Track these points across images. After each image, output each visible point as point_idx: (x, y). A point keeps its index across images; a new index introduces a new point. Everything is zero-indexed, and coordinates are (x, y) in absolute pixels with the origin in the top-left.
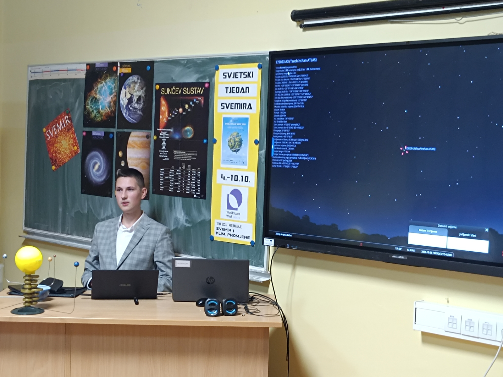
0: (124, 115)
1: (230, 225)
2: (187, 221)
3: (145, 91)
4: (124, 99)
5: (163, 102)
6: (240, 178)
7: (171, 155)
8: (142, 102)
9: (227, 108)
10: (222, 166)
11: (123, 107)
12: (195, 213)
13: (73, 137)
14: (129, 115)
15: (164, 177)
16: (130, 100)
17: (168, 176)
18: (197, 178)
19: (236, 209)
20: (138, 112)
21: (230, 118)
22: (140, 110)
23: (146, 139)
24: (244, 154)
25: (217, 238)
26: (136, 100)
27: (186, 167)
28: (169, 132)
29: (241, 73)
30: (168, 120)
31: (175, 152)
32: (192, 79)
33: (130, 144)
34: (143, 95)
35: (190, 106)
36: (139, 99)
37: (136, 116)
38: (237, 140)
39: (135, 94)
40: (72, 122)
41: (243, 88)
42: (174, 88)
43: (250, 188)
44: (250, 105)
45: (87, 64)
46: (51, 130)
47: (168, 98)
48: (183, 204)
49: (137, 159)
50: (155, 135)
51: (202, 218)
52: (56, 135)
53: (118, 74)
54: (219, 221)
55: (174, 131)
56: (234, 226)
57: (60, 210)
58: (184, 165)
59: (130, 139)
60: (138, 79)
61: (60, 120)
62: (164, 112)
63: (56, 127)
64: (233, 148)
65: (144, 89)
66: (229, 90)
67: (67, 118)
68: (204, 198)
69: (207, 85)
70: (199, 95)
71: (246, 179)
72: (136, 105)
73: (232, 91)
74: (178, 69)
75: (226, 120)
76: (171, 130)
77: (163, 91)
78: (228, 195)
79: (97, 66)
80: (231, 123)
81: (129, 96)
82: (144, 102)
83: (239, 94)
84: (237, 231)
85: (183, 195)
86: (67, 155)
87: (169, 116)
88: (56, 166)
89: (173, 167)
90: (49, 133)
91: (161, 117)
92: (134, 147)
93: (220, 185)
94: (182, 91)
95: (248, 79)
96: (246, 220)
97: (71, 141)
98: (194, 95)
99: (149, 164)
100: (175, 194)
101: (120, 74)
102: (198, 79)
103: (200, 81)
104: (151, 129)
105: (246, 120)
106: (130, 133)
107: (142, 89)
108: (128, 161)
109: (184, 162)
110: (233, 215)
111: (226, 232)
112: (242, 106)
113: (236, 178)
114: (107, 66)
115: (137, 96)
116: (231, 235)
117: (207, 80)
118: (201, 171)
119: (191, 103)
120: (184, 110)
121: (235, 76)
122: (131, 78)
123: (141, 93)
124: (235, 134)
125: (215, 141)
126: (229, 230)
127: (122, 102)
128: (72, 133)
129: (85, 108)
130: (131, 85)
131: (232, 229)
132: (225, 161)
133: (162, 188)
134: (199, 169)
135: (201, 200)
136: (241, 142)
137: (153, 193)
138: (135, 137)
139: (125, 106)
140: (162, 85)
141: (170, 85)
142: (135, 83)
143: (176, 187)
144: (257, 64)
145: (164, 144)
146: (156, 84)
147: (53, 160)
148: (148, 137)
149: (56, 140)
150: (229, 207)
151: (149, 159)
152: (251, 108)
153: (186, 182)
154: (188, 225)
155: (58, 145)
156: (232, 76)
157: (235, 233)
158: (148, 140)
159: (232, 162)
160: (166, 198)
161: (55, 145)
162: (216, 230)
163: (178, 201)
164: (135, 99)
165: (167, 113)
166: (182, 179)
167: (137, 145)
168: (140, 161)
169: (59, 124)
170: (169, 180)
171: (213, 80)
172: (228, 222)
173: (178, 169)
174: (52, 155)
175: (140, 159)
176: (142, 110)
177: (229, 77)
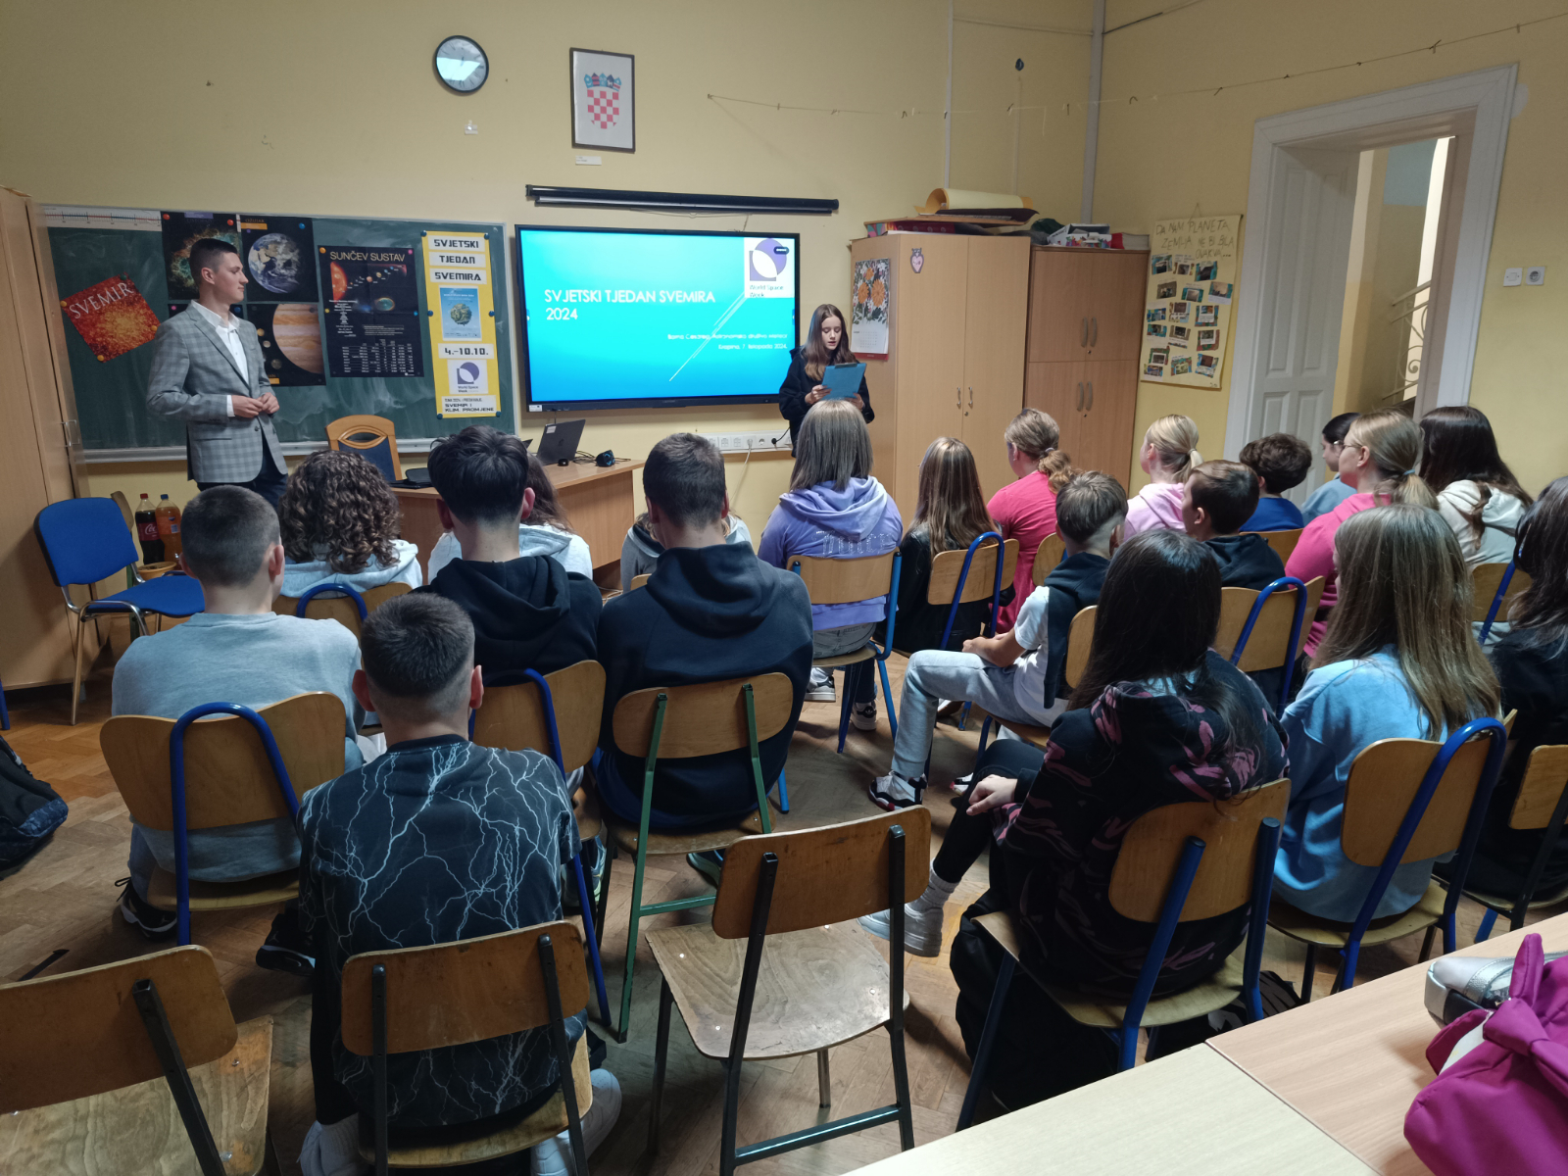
0: (261, 283)
1: (466, 400)
2: (396, 403)
3: (299, 254)
4: (258, 263)
5: (335, 269)
6: (473, 351)
7: (358, 330)
8: (294, 267)
9: (445, 278)
10: (445, 339)
11: (257, 273)
12: (408, 393)
13: (145, 314)
14: (270, 283)
15: (349, 357)
16: (270, 265)
17: (358, 354)
18: (407, 354)
19: (472, 383)
20: (290, 280)
21: (451, 289)
22: (291, 277)
23: (309, 312)
24: (475, 327)
25: (446, 415)
26: (282, 265)
27: (388, 343)
28: (350, 304)
29: (461, 242)
30: (347, 291)
31: (366, 327)
32: (385, 243)
33: (277, 319)
34: (295, 259)
35: (384, 274)
36: (288, 264)
37: (286, 285)
38: (463, 311)
39: (278, 257)
40: (137, 291)
41: (465, 258)
42: (353, 252)
43: (489, 361)
44: (477, 275)
45: (163, 213)
46: (82, 303)
47: (342, 264)
48: (386, 384)
49: (295, 337)
50: (325, 307)
51: (421, 397)
52: (99, 310)
53: (239, 230)
54: (449, 398)
55: (361, 303)
56: (471, 400)
57: (130, 415)
58: (383, 341)
59: (278, 314)
60: (282, 238)
61: (106, 289)
62: (337, 282)
63: (96, 299)
64: (459, 320)
65: (297, 251)
66: (445, 259)
67: (123, 287)
68: (422, 375)
69: (410, 252)
70: (397, 262)
71: (483, 352)
72: (283, 271)
73: (449, 259)
74: (357, 232)
75: (444, 291)
76: (356, 302)
77: (334, 255)
78: (458, 370)
79: (187, 216)
80: (452, 294)
81: (267, 259)
82: (297, 267)
83: (461, 264)
84: (475, 405)
85: (386, 374)
86: (133, 338)
87: (348, 284)
88: (105, 355)
89: (365, 344)
90: (76, 308)
91: (334, 286)
92: (286, 323)
93: (446, 360)
94: (369, 257)
95: (471, 249)
96: (487, 392)
97: (142, 319)
98: (390, 262)
99: (319, 343)
100: (372, 374)
101: (243, 231)
102: (394, 244)
103: (397, 246)
104: (317, 300)
105: (474, 292)
106: (276, 306)
107: (292, 251)
108: (277, 341)
109: (383, 337)
110: (468, 390)
111: (460, 408)
112: (467, 277)
113: (467, 352)
114: (211, 217)
115: (283, 259)
116: (468, 410)
117: (409, 246)
118: (412, 346)
119: (386, 271)
120: (375, 278)
121: (452, 244)
122: (268, 236)
123: (292, 256)
124: (460, 306)
125: (431, 314)
126: (464, 405)
127: (252, 266)
128: (142, 307)
129: (169, 273)
130: (270, 246)
131: (468, 403)
132: (447, 335)
133: (347, 370)
134: (409, 345)
135: (417, 378)
136: (469, 315)
137: (332, 376)
138: (287, 310)
139: (259, 272)
140: (329, 249)
141: (347, 249)
142: (279, 243)
143: (372, 367)
144: (483, 234)
145: (344, 319)
146: (319, 247)
147: (97, 347)
148: (311, 310)
149: (99, 318)
150: (461, 381)
151: (319, 337)
152: (479, 279)
153: (390, 360)
154: (399, 407)
155: (108, 326)
156: (448, 243)
157: (474, 407)
158: (314, 313)
159: (459, 335)
160: (357, 381)
161: (99, 325)
162: (444, 407)
163: (380, 383)
164: (280, 263)
165: (344, 282)
166: (382, 357)
167: (291, 320)
168: (301, 340)
169: (104, 295)
170: (361, 359)
171: (419, 246)
172: (461, 397)
173: (374, 345)
174: (94, 339)
175: (300, 337)
176: (296, 277)
177: (444, 245)
